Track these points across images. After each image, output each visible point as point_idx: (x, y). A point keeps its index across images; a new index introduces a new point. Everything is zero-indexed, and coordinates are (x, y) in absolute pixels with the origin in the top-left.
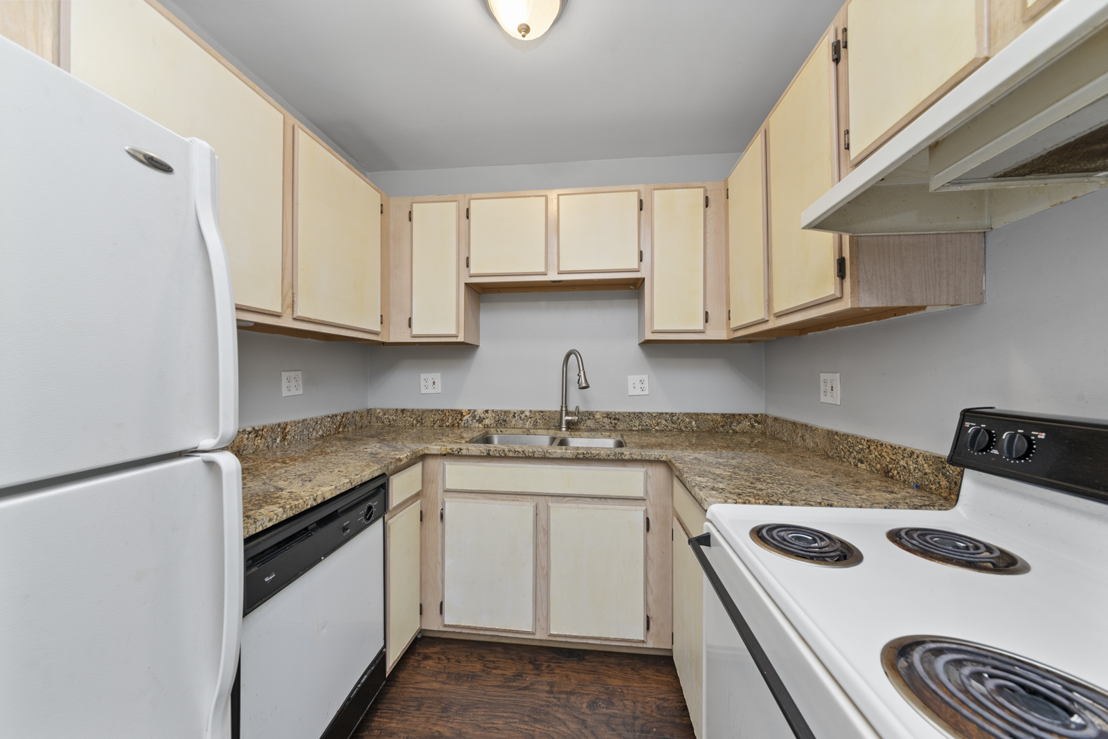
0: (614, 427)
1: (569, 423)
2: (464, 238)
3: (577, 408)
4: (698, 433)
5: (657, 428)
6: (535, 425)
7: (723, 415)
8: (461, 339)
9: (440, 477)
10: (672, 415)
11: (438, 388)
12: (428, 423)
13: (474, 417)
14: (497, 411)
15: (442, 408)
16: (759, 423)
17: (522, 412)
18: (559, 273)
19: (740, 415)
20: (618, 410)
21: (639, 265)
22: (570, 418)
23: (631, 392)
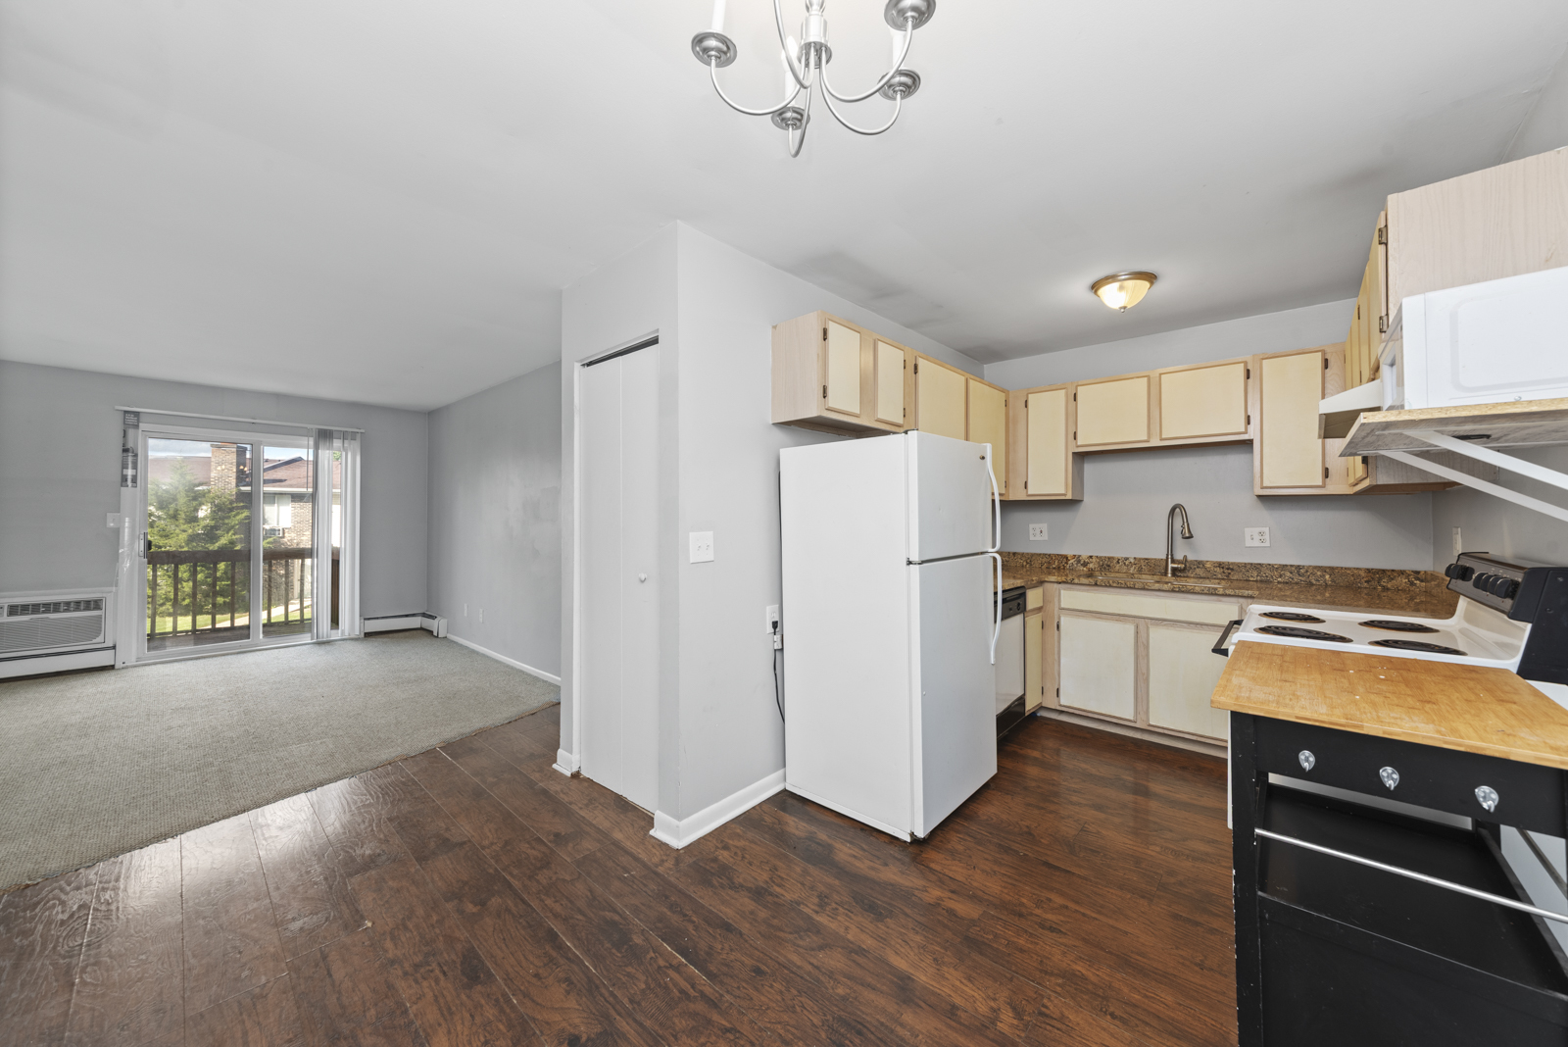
0: (1228, 576)
1: (1174, 569)
2: (1072, 417)
3: (1185, 557)
4: (1335, 586)
5: (1279, 579)
6: (1140, 571)
7: (1369, 571)
8: (1069, 497)
9: (1056, 600)
10: (1299, 567)
11: (1045, 536)
12: (1037, 564)
13: (1079, 561)
14: (1101, 557)
15: (1048, 552)
16: (1422, 581)
17: (1127, 559)
18: (1161, 440)
19: (1393, 570)
20: (1231, 560)
21: (1246, 429)
22: (1176, 566)
23: (1249, 543)
